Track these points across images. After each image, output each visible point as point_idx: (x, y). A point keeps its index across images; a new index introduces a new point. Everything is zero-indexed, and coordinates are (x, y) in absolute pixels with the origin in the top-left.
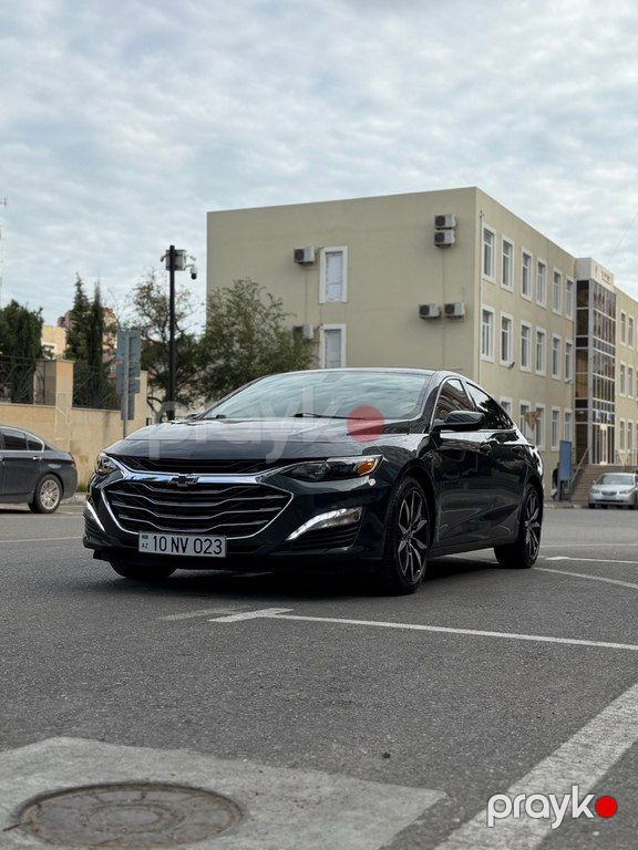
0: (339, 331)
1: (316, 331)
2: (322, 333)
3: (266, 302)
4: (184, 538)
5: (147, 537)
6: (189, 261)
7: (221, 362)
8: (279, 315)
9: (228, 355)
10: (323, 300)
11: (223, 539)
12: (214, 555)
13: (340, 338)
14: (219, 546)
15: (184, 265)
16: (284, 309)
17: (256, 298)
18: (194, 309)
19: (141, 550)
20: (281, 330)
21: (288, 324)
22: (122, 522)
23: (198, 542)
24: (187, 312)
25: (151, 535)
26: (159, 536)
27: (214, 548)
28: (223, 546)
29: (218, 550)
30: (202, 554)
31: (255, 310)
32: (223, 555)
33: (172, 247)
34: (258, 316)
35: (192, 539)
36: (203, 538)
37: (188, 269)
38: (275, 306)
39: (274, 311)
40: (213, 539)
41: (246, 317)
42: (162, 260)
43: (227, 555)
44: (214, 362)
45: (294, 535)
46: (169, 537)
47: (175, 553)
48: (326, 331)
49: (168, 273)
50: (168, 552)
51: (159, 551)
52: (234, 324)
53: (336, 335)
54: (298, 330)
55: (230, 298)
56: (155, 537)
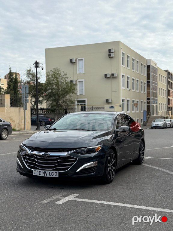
0: (82, 81)
1: (76, 81)
2: (78, 82)
3: (62, 74)
4: (46, 171)
5: (35, 171)
6: (41, 65)
7: (50, 91)
8: (66, 78)
9: (52, 89)
10: (78, 73)
11: (58, 172)
12: (55, 177)
13: (83, 84)
14: (56, 174)
15: (40, 66)
16: (68, 76)
17: (60, 73)
18: (42, 76)
19: (34, 174)
20: (67, 82)
21: (68, 80)
23: (50, 173)
24: (40, 77)
25: (37, 170)
27: (55, 174)
28: (58, 174)
29: (56, 175)
30: (51, 176)
31: (59, 76)
32: (58, 176)
33: (36, 61)
34: (60, 78)
35: (48, 172)
36: (52, 172)
37: (41, 67)
38: (65, 75)
39: (65, 76)
40: (55, 172)
41: (57, 78)
42: (34, 65)
43: (59, 177)
44: (48, 91)
45: (78, 170)
46: (42, 171)
47: (44, 176)
48: (79, 81)
49: (35, 68)
50: (42, 175)
51: (39, 175)
52: (53, 80)
53: (82, 82)
54: (71, 81)
55: (53, 73)
56: (38, 171)
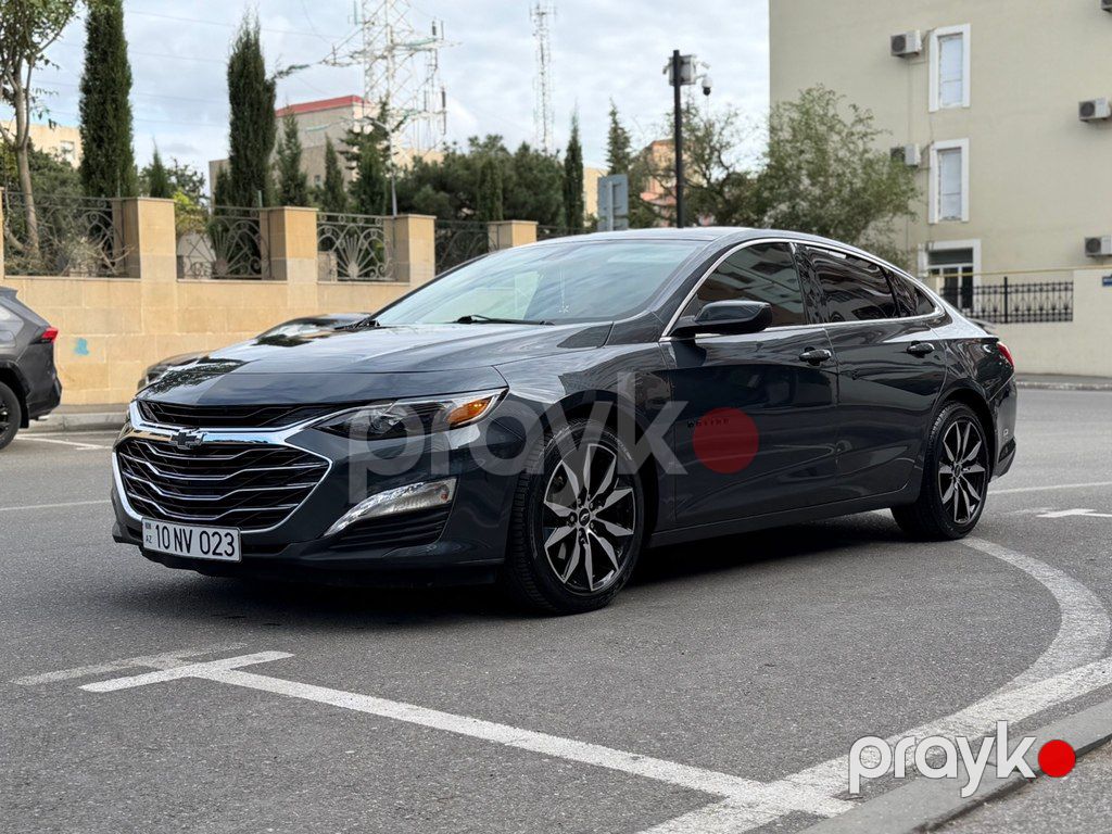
0: (958, 149)
1: (925, 152)
2: (933, 154)
3: (847, 117)
4: (187, 529)
5: (150, 526)
6: (700, 70)
7: (784, 207)
8: (865, 135)
9: (793, 196)
10: (935, 105)
11: (235, 533)
12: (225, 557)
13: (960, 161)
15: (693, 76)
16: (875, 125)
17: (831, 112)
18: (743, 135)
19: (146, 545)
20: (869, 156)
21: (881, 146)
22: (132, 502)
23: (205, 537)
24: (734, 140)
25: (154, 523)
26: (162, 525)
27: (224, 547)
28: (236, 544)
29: (230, 550)
30: (210, 556)
31: (831, 128)
32: (236, 557)
33: (676, 53)
34: (836, 138)
35: (197, 530)
36: (210, 531)
37: (699, 81)
38: (861, 121)
39: (860, 128)
40: (223, 532)
41: (819, 142)
42: (665, 72)
43: (243, 558)
44: (774, 208)
45: (340, 525)
46: (171, 528)
47: (179, 553)
48: (939, 151)
49: (672, 88)
50: (172, 550)
51: (163, 548)
52: (802, 152)
53: (953, 156)
54: (898, 153)
55: (796, 115)
56: (157, 527)
